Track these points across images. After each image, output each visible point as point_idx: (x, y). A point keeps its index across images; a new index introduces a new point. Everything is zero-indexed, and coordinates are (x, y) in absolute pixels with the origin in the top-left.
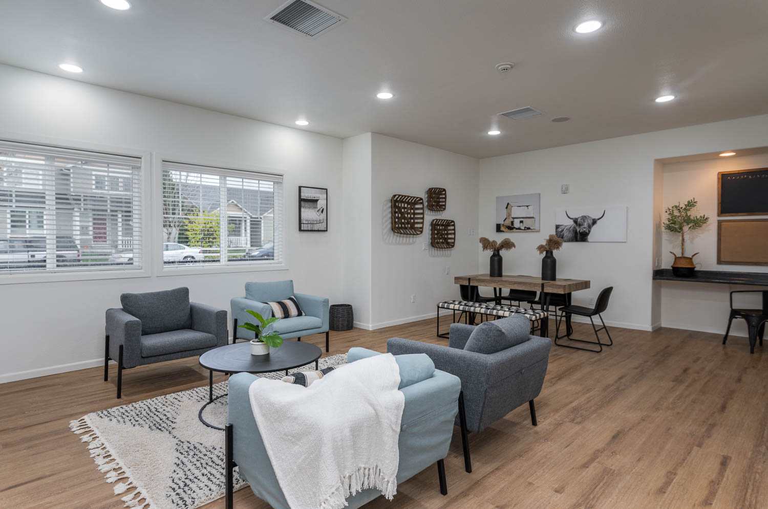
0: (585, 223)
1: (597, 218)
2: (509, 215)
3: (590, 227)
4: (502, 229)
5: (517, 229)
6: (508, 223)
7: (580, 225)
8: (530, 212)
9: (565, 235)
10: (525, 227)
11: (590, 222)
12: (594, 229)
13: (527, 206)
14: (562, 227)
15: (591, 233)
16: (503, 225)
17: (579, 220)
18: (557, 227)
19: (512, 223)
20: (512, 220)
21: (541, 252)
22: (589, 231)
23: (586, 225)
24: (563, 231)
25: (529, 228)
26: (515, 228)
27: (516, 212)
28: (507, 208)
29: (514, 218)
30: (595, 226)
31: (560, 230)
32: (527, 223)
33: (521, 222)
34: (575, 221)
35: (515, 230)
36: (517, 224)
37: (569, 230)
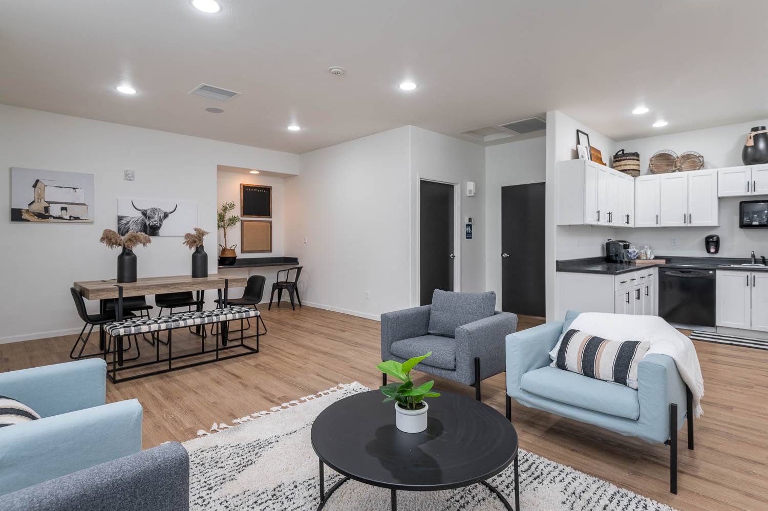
0: (156, 216)
1: (168, 211)
2: (40, 197)
3: (161, 220)
4: (25, 216)
5: (55, 218)
6: (38, 207)
7: (149, 218)
8: (79, 197)
9: (131, 228)
10: (71, 217)
11: (162, 215)
12: (165, 222)
13: (74, 189)
14: (128, 219)
15: (162, 227)
16: (27, 211)
17: (148, 213)
18: (120, 219)
19: (47, 209)
20: (47, 205)
22: (160, 225)
23: (156, 218)
24: (128, 223)
25: (78, 218)
26: (51, 216)
27: (51, 194)
28: (35, 186)
29: (49, 203)
30: (166, 220)
31: (124, 222)
32: (73, 211)
33: (63, 209)
34: (144, 213)
35: (51, 220)
36: (55, 210)
37: (136, 222)
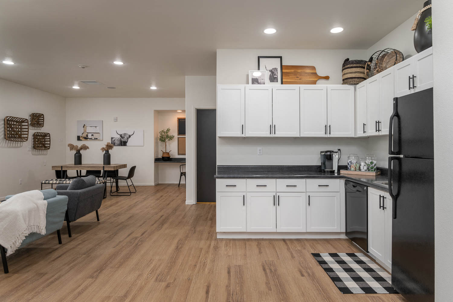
0: (126, 137)
1: (131, 134)
2: (85, 131)
3: (128, 139)
4: (81, 139)
5: (90, 139)
6: (84, 135)
7: (123, 138)
8: (97, 130)
9: (116, 142)
10: (95, 138)
11: (128, 136)
12: (129, 139)
13: (96, 127)
14: (115, 139)
15: (128, 141)
16: (82, 136)
17: (122, 135)
18: (112, 138)
19: (87, 135)
20: (87, 134)
21: (103, 151)
22: (127, 141)
23: (126, 138)
24: (115, 140)
25: (97, 139)
26: (88, 138)
27: (89, 130)
28: (84, 127)
29: (88, 133)
30: (130, 138)
31: (113, 140)
32: (96, 136)
33: (92, 135)
34: (121, 136)
35: (88, 140)
36: (90, 136)
37: (118, 140)
